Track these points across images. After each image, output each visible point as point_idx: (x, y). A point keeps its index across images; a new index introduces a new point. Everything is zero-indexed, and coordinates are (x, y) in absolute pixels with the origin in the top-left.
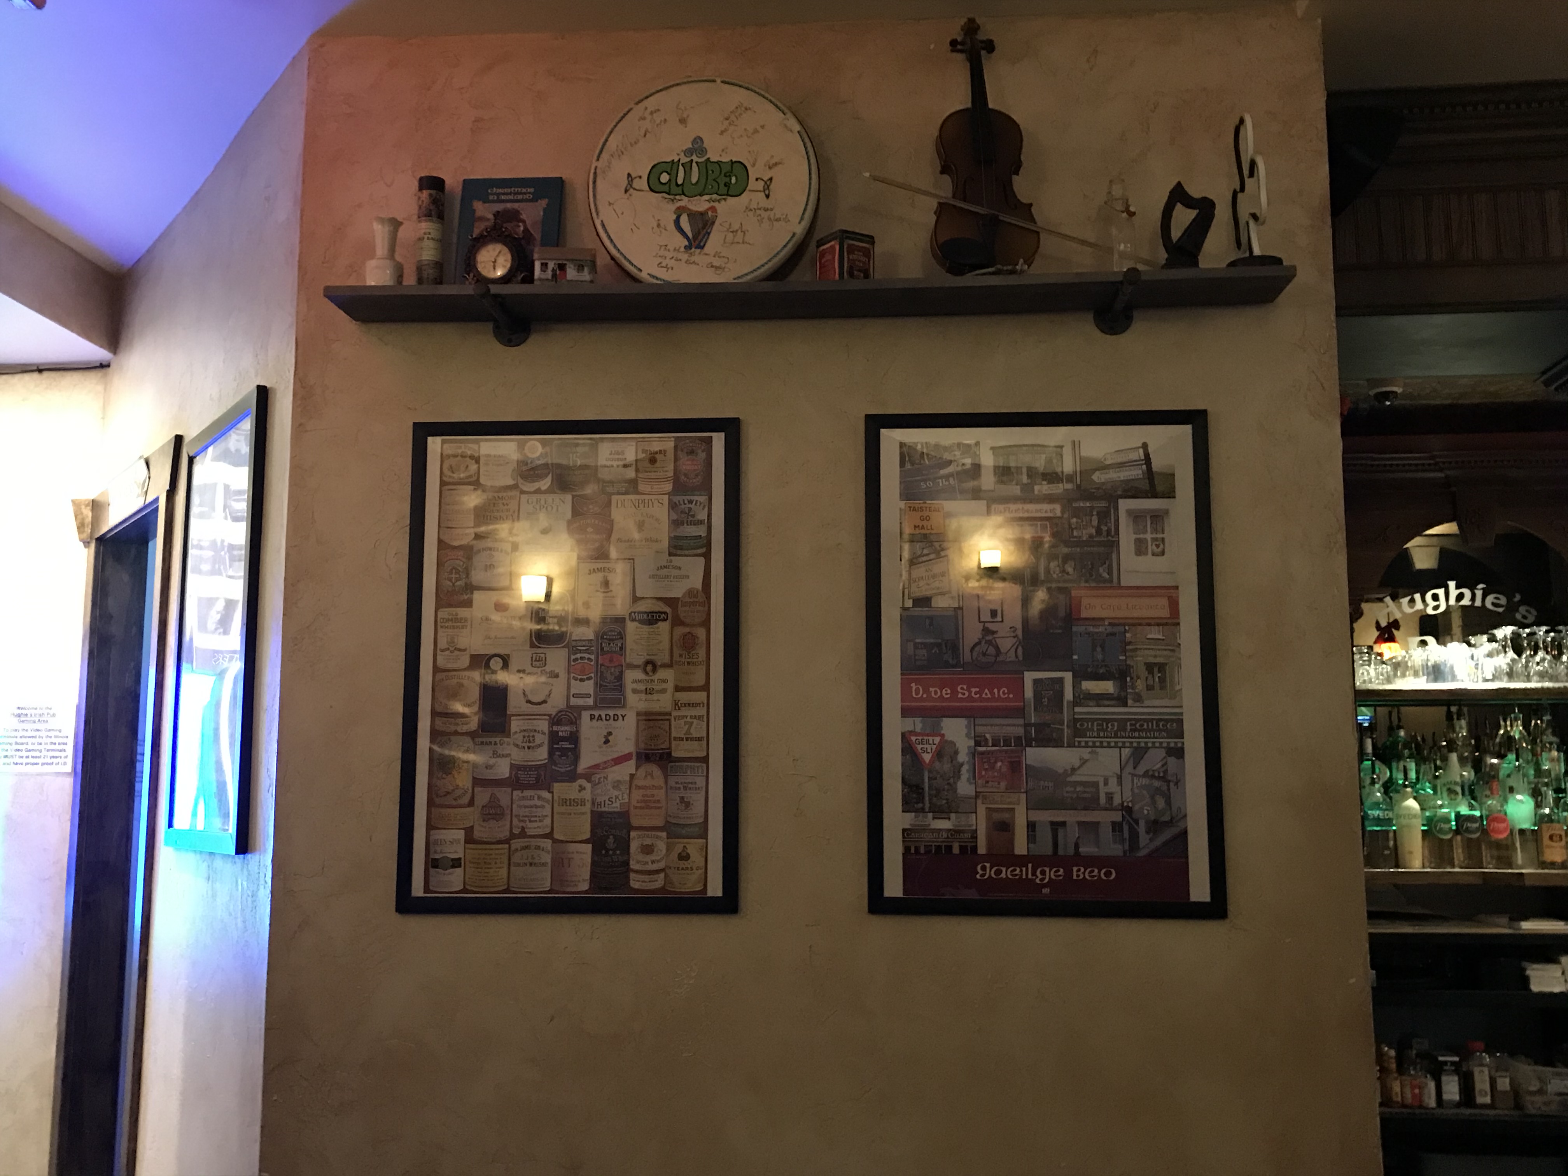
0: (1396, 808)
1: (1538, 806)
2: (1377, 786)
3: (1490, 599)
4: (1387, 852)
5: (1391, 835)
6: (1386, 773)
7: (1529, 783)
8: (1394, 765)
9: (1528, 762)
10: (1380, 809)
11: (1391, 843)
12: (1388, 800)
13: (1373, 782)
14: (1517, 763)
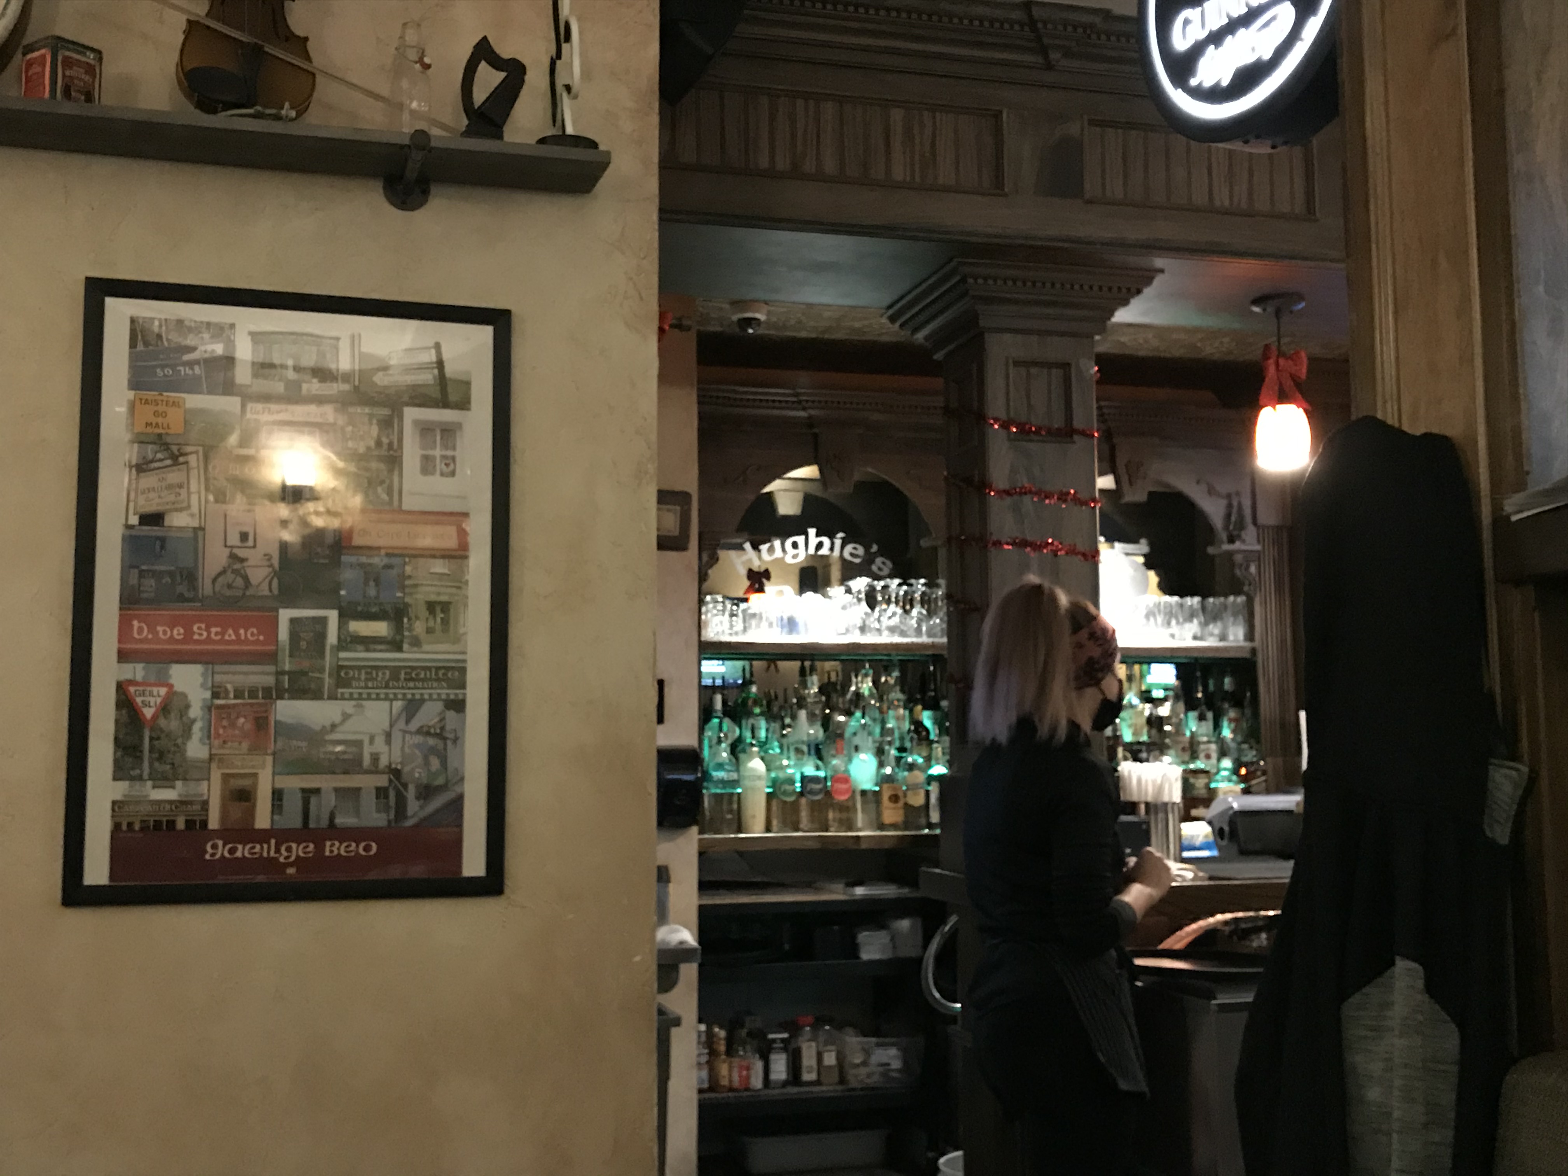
0: (742, 768)
1: (881, 765)
2: (723, 745)
3: (849, 548)
4: (729, 816)
5: (735, 798)
6: (734, 732)
7: (874, 742)
8: (744, 722)
9: (874, 720)
10: (724, 770)
11: (735, 806)
12: (734, 760)
13: (720, 741)
14: (863, 721)
